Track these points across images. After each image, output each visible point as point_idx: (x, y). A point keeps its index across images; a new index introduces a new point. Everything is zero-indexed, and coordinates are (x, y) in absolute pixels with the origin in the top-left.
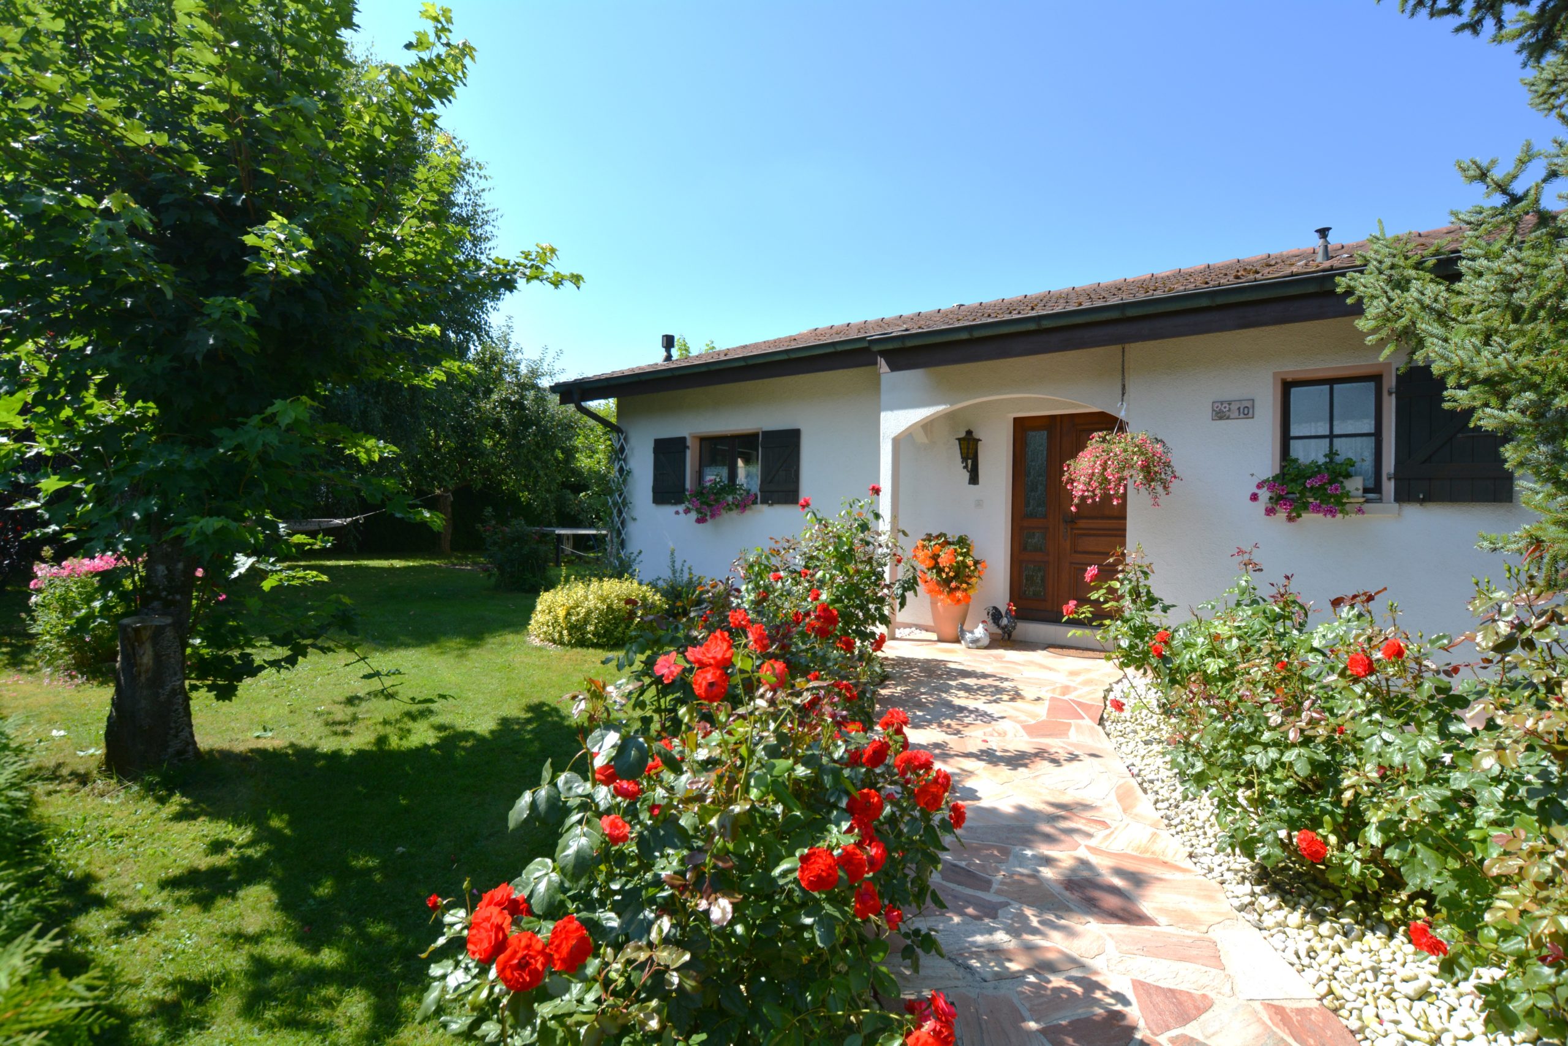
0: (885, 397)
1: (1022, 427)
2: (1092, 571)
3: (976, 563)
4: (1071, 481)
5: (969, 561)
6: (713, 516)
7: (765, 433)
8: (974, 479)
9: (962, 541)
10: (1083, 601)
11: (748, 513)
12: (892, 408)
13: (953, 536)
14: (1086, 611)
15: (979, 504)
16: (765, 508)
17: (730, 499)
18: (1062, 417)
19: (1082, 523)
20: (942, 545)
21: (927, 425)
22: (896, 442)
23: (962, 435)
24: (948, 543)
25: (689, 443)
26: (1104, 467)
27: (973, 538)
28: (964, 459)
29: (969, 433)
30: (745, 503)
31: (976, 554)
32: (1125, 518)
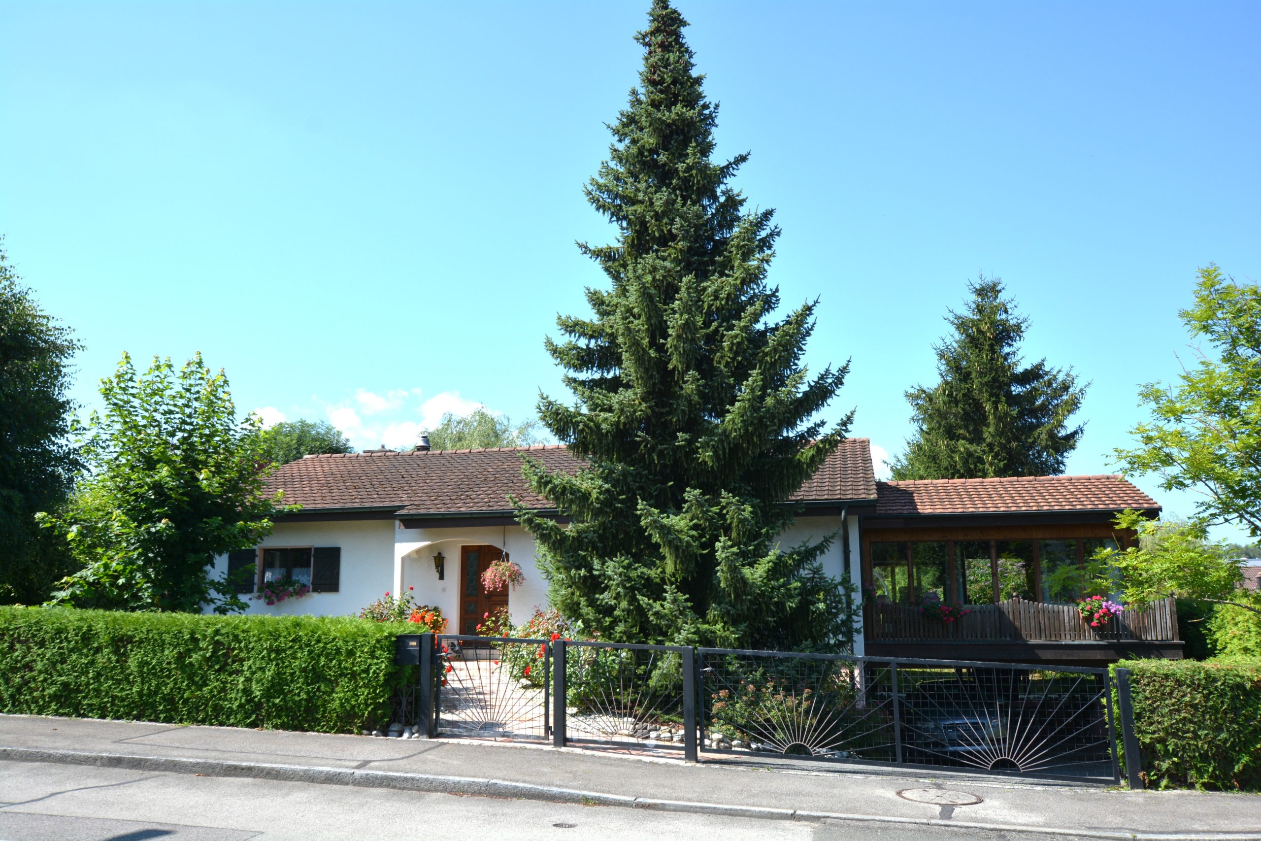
0: (397, 536)
1: (466, 550)
2: (486, 614)
3: (443, 620)
4: (484, 580)
5: (440, 619)
6: (279, 600)
7: (317, 549)
8: (442, 577)
9: (436, 609)
10: (483, 625)
11: (304, 598)
12: (401, 542)
13: (431, 606)
14: (484, 629)
15: (444, 590)
16: (316, 596)
17: (291, 589)
18: (485, 546)
19: (494, 598)
20: (427, 612)
21: (418, 551)
22: (403, 559)
23: (436, 554)
24: (429, 610)
25: (257, 553)
26: (495, 576)
27: (442, 607)
28: (437, 567)
29: (440, 554)
30: (302, 591)
31: (443, 615)
32: (507, 595)
